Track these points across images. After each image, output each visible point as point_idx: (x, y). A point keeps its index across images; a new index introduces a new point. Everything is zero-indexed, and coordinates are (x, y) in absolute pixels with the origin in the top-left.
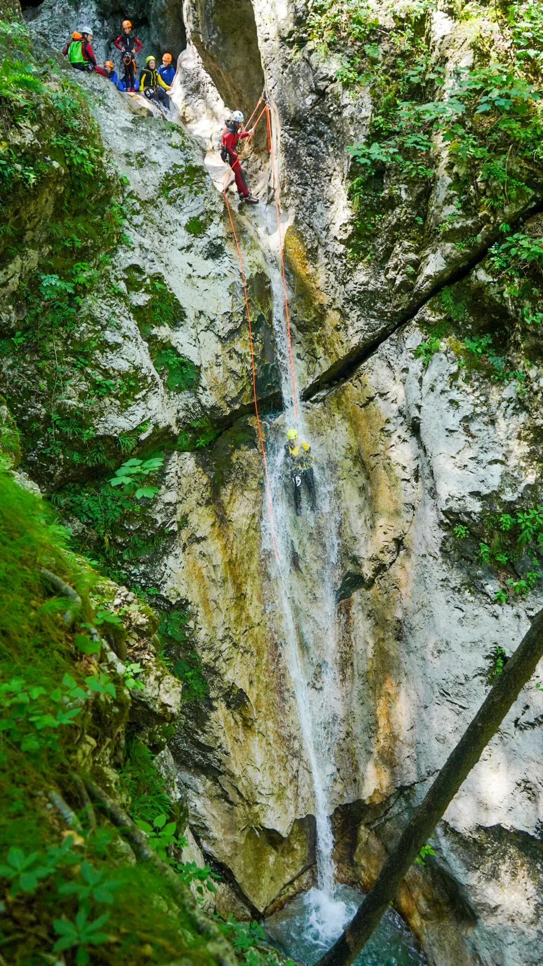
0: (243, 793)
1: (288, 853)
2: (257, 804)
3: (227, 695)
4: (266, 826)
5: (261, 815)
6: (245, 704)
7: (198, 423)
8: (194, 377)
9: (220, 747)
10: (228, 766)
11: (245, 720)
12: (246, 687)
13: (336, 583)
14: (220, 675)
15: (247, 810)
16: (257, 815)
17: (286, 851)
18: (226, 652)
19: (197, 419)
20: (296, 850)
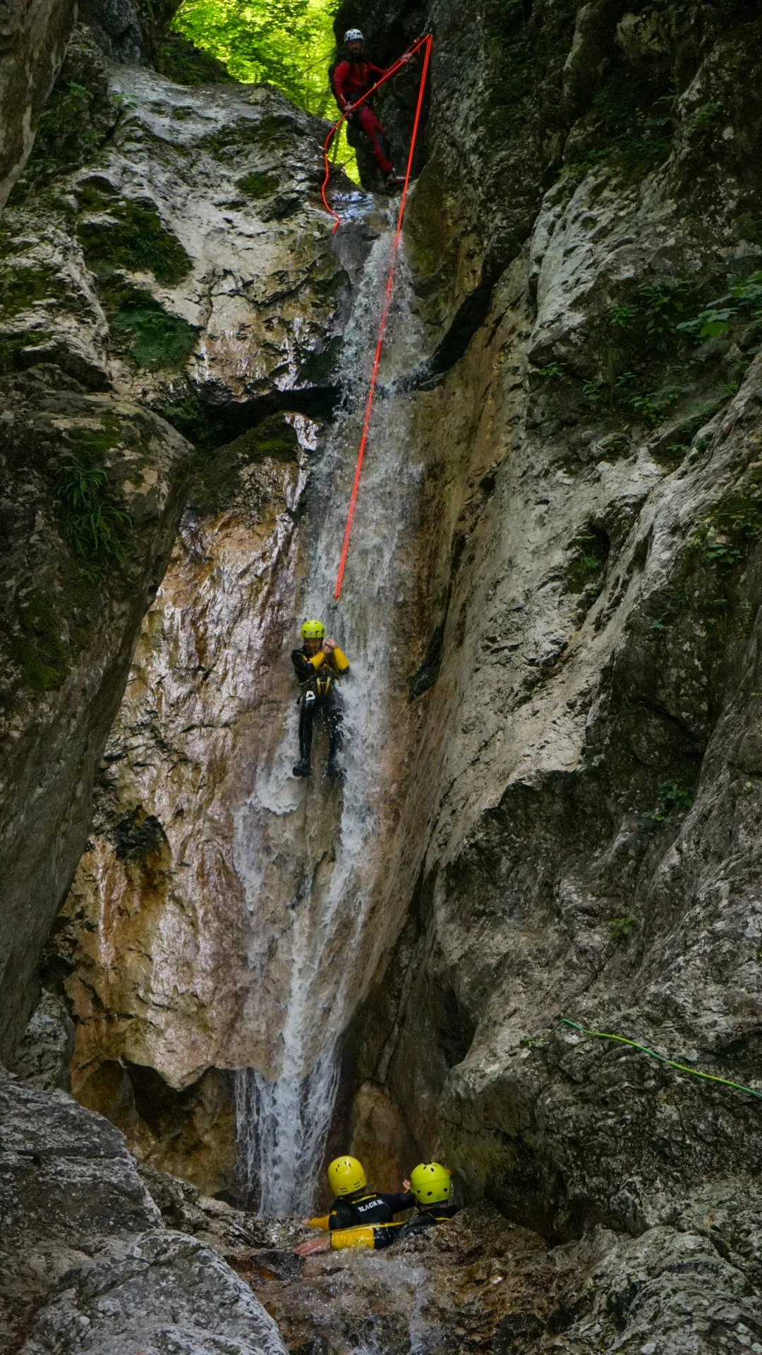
0: (104, 998)
1: (188, 1153)
2: (130, 1017)
3: (122, 828)
4: (136, 1061)
5: (130, 1039)
6: (155, 846)
7: (179, 410)
8: (186, 343)
9: (80, 915)
10: (86, 950)
11: (149, 874)
12: (166, 818)
13: (414, 664)
14: (115, 789)
15: (104, 1027)
16: (121, 1038)
17: (180, 1146)
18: (141, 750)
19: (178, 404)
20: (207, 1147)
